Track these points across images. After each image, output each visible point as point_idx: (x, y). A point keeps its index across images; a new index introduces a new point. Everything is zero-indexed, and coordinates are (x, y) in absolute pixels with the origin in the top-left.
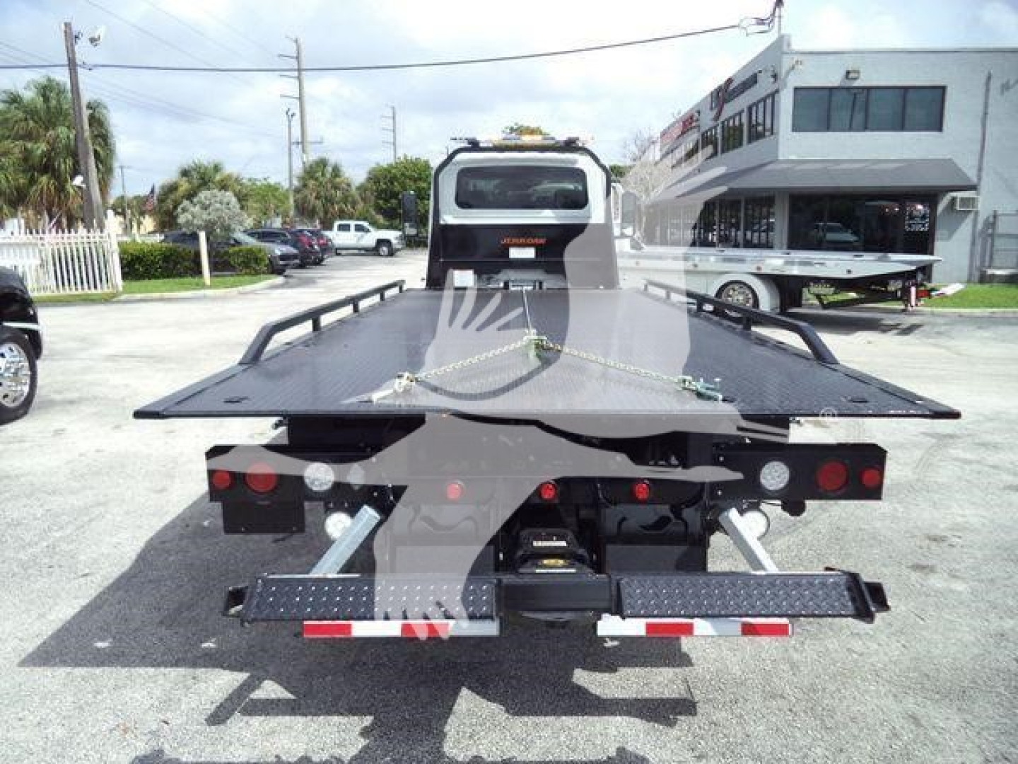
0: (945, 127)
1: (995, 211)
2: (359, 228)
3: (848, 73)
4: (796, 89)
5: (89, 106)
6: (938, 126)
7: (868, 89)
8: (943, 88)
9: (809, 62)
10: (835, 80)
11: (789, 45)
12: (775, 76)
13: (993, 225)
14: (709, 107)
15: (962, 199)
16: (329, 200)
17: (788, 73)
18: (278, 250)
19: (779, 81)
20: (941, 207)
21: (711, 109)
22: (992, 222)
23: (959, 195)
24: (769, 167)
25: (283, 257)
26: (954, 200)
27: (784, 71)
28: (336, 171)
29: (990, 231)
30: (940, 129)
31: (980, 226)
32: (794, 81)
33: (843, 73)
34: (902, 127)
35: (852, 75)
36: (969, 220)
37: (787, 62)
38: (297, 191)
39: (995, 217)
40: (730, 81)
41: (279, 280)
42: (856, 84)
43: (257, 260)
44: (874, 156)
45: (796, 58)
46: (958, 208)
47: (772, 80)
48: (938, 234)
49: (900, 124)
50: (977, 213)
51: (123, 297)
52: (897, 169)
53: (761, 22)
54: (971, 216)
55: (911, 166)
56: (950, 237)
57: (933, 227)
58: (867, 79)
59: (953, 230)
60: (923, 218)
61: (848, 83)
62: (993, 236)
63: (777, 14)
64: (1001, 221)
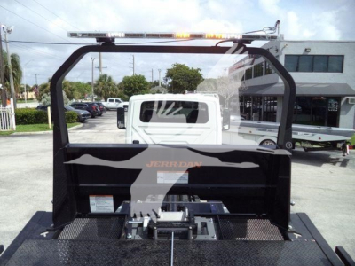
0: (344, 71)
2: (117, 101)
4: (286, 55)
5: (12, 56)
6: (341, 70)
7: (314, 56)
8: (343, 56)
9: (291, 45)
10: (301, 52)
11: (283, 38)
12: (277, 50)
15: (351, 99)
16: (107, 90)
18: (82, 112)
19: (279, 52)
20: (342, 102)
23: (350, 97)
25: (84, 116)
26: (348, 99)
27: (281, 48)
28: (110, 79)
30: (342, 71)
32: (286, 52)
33: (304, 49)
34: (327, 71)
35: (307, 50)
36: (353, 109)
37: (282, 45)
38: (95, 86)
41: (81, 125)
42: (310, 54)
43: (73, 117)
44: (316, 82)
45: (286, 43)
46: (350, 103)
48: (342, 112)
49: (326, 70)
51: (14, 134)
52: (326, 87)
53: (271, 29)
55: (331, 86)
56: (346, 114)
57: (339, 110)
58: (314, 52)
59: (347, 111)
60: (335, 106)
61: (306, 53)
63: (277, 26)
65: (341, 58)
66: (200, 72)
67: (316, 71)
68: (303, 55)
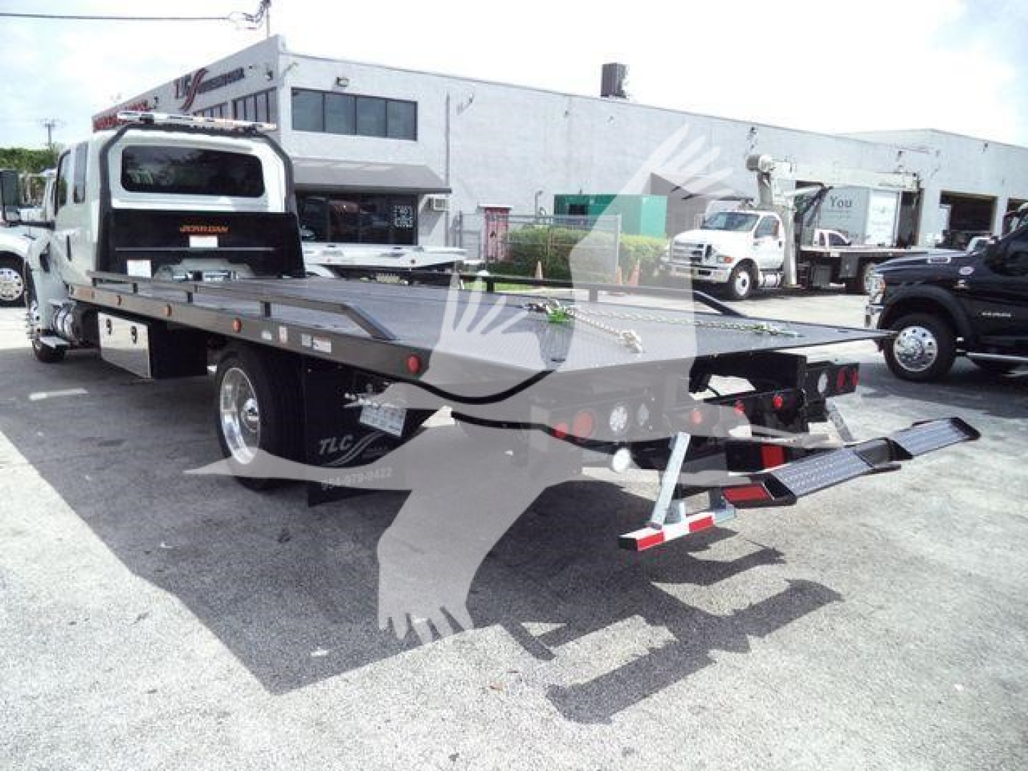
0: (419, 137)
1: (460, 212)
3: (338, 80)
4: (294, 90)
6: (413, 135)
7: (356, 97)
9: (304, 66)
10: (327, 85)
11: (284, 45)
12: (270, 74)
13: (461, 222)
14: (173, 95)
15: (437, 200)
17: (285, 73)
19: (274, 80)
20: (421, 206)
21: (177, 97)
22: (459, 220)
23: (436, 196)
26: (430, 201)
27: (281, 70)
29: (458, 228)
30: (415, 138)
31: (450, 225)
32: (292, 81)
33: (334, 79)
35: (341, 82)
36: (442, 220)
37: (283, 63)
39: (461, 216)
40: (202, 72)
42: (346, 91)
44: (365, 159)
45: (292, 60)
46: (435, 208)
47: (267, 77)
48: (421, 229)
49: (384, 132)
50: (447, 214)
52: (387, 171)
53: (250, 18)
54: (444, 215)
55: (399, 169)
56: (429, 232)
57: (415, 223)
58: (355, 87)
59: (431, 226)
60: (408, 215)
61: (339, 89)
62: (460, 232)
63: (265, 13)
64: (465, 220)
65: (413, 107)
67: (363, 134)
68: (331, 93)
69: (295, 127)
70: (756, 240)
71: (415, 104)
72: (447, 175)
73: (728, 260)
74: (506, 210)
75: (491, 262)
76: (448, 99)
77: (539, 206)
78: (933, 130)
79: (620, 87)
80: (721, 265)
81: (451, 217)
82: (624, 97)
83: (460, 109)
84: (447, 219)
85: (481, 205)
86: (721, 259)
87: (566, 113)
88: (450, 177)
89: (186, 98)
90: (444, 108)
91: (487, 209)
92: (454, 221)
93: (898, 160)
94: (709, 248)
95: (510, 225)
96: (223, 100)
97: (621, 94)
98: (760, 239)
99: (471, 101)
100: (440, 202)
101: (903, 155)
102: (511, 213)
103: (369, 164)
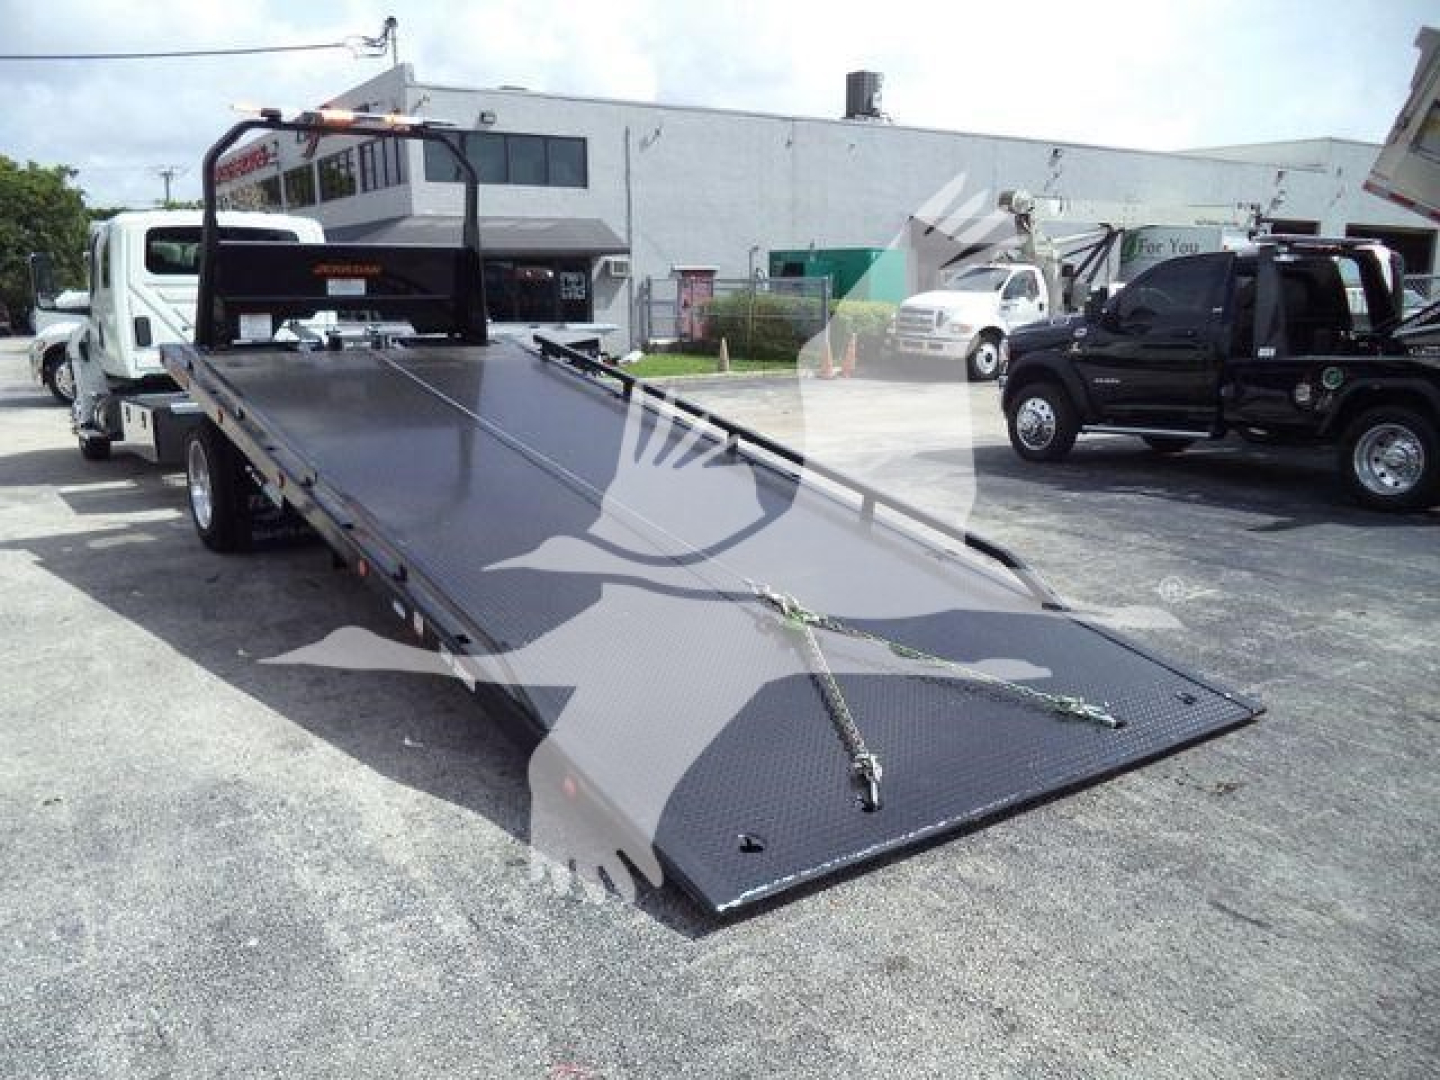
0: (590, 183)
1: (648, 277)
3: (483, 116)
6: (583, 181)
7: (506, 136)
9: (437, 99)
10: (467, 122)
11: (412, 75)
13: (648, 291)
15: (616, 263)
17: (414, 110)
20: (596, 271)
22: (647, 288)
23: (612, 259)
24: (404, 224)
26: (607, 264)
27: (409, 107)
29: (646, 298)
30: (584, 184)
31: (635, 293)
33: (478, 115)
34: (548, 183)
35: (487, 119)
36: (624, 289)
37: (411, 98)
39: (648, 283)
42: (494, 128)
44: (519, 214)
45: (421, 93)
46: (612, 274)
48: (597, 301)
49: (544, 178)
50: (631, 280)
52: (549, 228)
53: (371, 43)
54: (626, 281)
55: (563, 224)
56: (609, 302)
57: (589, 295)
58: (504, 124)
59: (610, 297)
60: (579, 284)
61: (483, 128)
62: (649, 303)
63: (390, 35)
64: (655, 287)
65: (580, 145)
66: (71, 183)
67: (517, 182)
68: (475, 133)
69: (429, 178)
70: (1004, 303)
71: (584, 141)
72: (629, 232)
73: (965, 329)
74: (710, 273)
75: (685, 340)
76: (627, 132)
77: (755, 266)
78: (1332, 140)
79: (870, 101)
80: (957, 336)
81: (636, 284)
82: (878, 116)
83: (644, 144)
84: (631, 288)
85: (677, 267)
86: (956, 329)
87: (789, 143)
88: (634, 232)
89: (308, 142)
90: (621, 144)
91: (685, 273)
92: (641, 287)
93: (1277, 184)
94: (941, 314)
95: (716, 293)
96: (348, 145)
97: (872, 112)
98: (1009, 302)
99: (658, 133)
100: (620, 266)
101: (1285, 177)
102: (717, 277)
103: (525, 220)
